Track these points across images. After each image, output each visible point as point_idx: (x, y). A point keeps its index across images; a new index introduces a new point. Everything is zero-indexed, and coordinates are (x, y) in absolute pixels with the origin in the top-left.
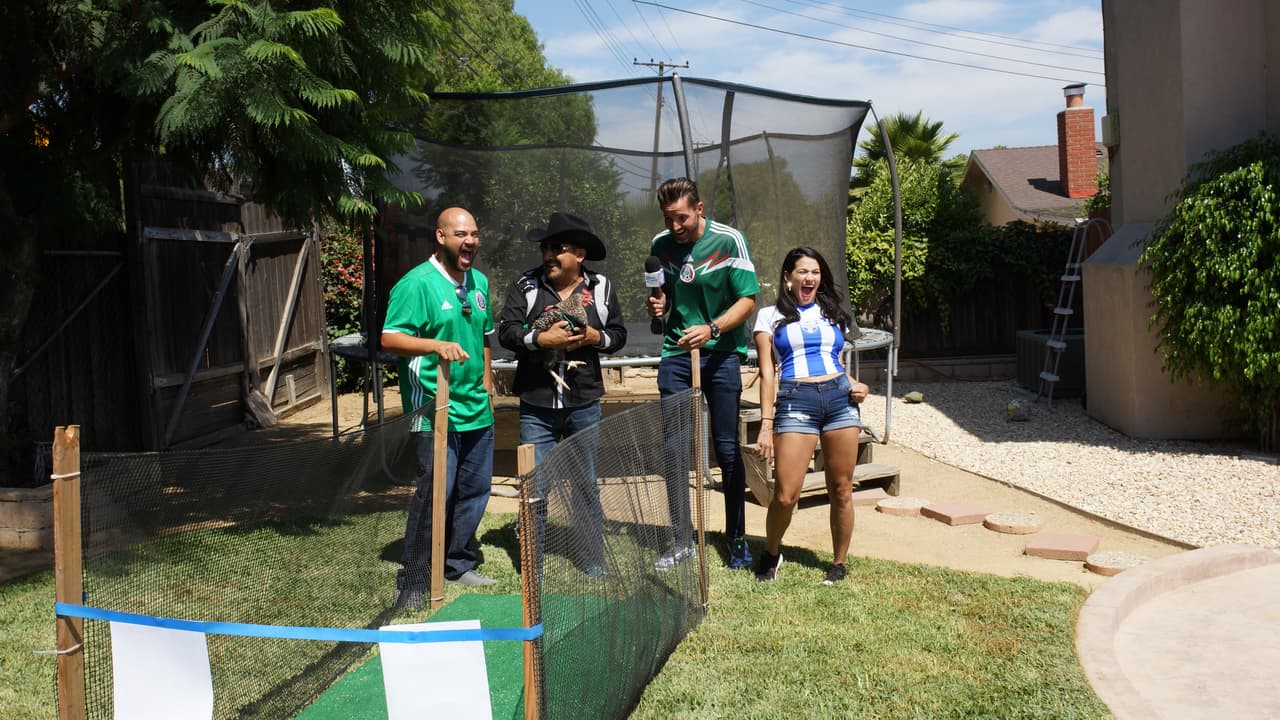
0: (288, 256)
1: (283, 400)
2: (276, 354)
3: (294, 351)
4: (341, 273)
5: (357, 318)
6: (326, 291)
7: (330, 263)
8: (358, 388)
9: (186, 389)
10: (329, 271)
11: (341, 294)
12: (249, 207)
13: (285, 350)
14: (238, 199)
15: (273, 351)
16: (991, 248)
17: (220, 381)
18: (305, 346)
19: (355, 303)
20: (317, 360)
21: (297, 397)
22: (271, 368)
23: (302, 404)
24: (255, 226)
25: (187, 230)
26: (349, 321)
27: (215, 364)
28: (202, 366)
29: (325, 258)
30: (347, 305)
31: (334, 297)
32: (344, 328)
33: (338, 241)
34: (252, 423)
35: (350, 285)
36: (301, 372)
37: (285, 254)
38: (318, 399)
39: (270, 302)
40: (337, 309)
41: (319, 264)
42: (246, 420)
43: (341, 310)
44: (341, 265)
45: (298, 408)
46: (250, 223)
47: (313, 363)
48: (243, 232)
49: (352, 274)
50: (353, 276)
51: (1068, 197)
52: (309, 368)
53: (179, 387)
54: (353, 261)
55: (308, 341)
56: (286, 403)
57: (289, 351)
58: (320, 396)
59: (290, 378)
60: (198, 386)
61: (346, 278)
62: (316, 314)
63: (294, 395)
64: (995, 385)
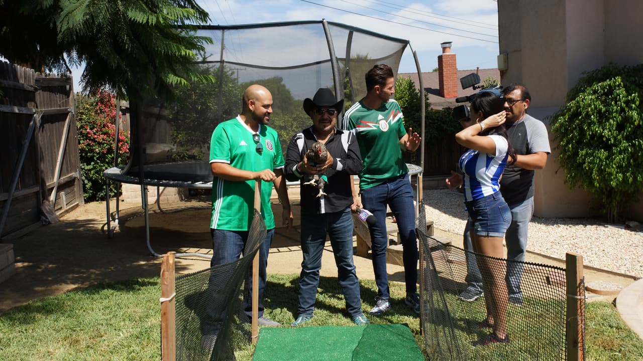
0: (60, 123)
1: (59, 207)
2: (55, 180)
3: (64, 178)
4: (88, 133)
5: (98, 159)
6: (79, 143)
7: (82, 127)
8: (97, 199)
9: (9, 202)
10: (81, 132)
11: (89, 145)
12: (39, 93)
13: (60, 178)
14: (35, 88)
15: (53, 178)
16: (436, 121)
17: (26, 197)
18: (70, 175)
19: (97, 150)
20: (76, 183)
21: (67, 205)
22: (52, 189)
23: (69, 209)
24: (43, 104)
25: (9, 106)
26: (93, 161)
27: (24, 186)
28: (17, 188)
29: (79, 125)
30: (92, 151)
31: (85, 147)
32: (90, 164)
33: (86, 115)
34: (45, 221)
35: (94, 140)
36: (68, 190)
37: (58, 122)
38: (77, 205)
39: (51, 149)
40: (86, 154)
41: (76, 128)
42: (41, 219)
43: (89, 154)
44: (89, 128)
45: (67, 211)
46: (40, 103)
47: (74, 185)
48: (37, 107)
49: (94, 134)
50: (96, 135)
51: (444, 97)
52: (72, 188)
53: (5, 201)
54: (95, 126)
55: (71, 172)
56: (61, 208)
57: (62, 178)
58: (78, 204)
59: (62, 193)
60: (16, 200)
61: (92, 136)
62: (75, 157)
63: (65, 203)
64: (442, 191)
